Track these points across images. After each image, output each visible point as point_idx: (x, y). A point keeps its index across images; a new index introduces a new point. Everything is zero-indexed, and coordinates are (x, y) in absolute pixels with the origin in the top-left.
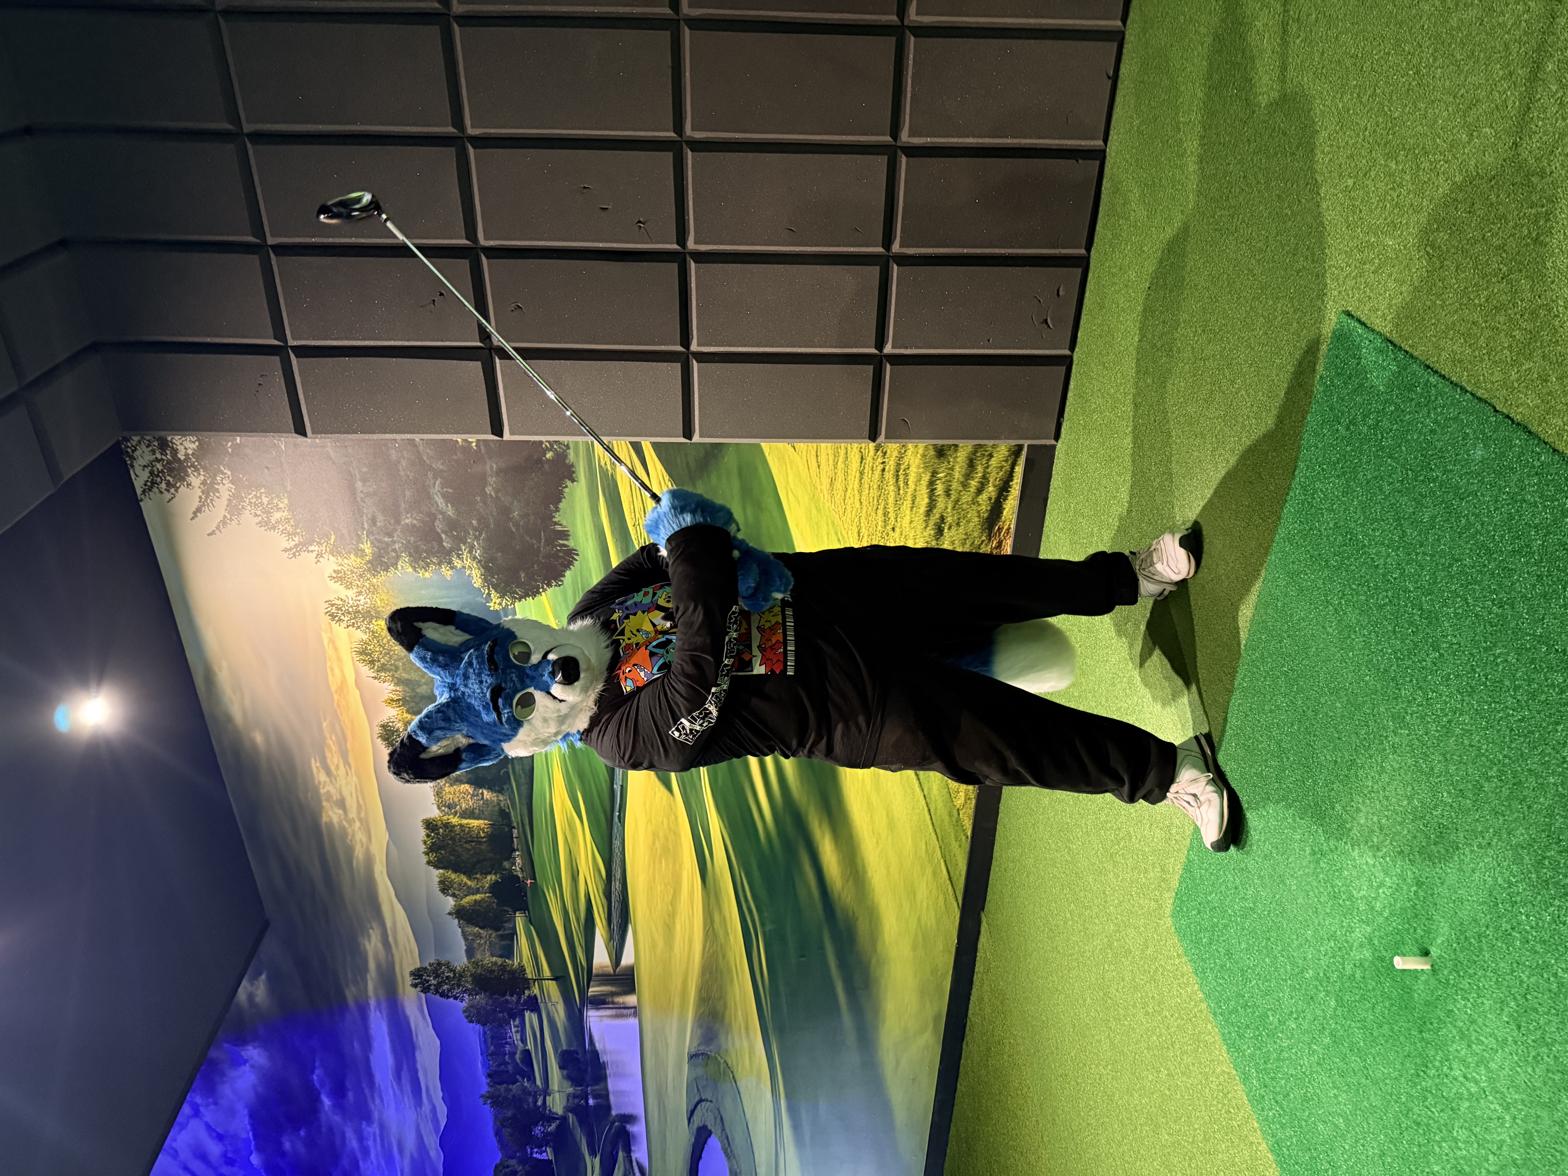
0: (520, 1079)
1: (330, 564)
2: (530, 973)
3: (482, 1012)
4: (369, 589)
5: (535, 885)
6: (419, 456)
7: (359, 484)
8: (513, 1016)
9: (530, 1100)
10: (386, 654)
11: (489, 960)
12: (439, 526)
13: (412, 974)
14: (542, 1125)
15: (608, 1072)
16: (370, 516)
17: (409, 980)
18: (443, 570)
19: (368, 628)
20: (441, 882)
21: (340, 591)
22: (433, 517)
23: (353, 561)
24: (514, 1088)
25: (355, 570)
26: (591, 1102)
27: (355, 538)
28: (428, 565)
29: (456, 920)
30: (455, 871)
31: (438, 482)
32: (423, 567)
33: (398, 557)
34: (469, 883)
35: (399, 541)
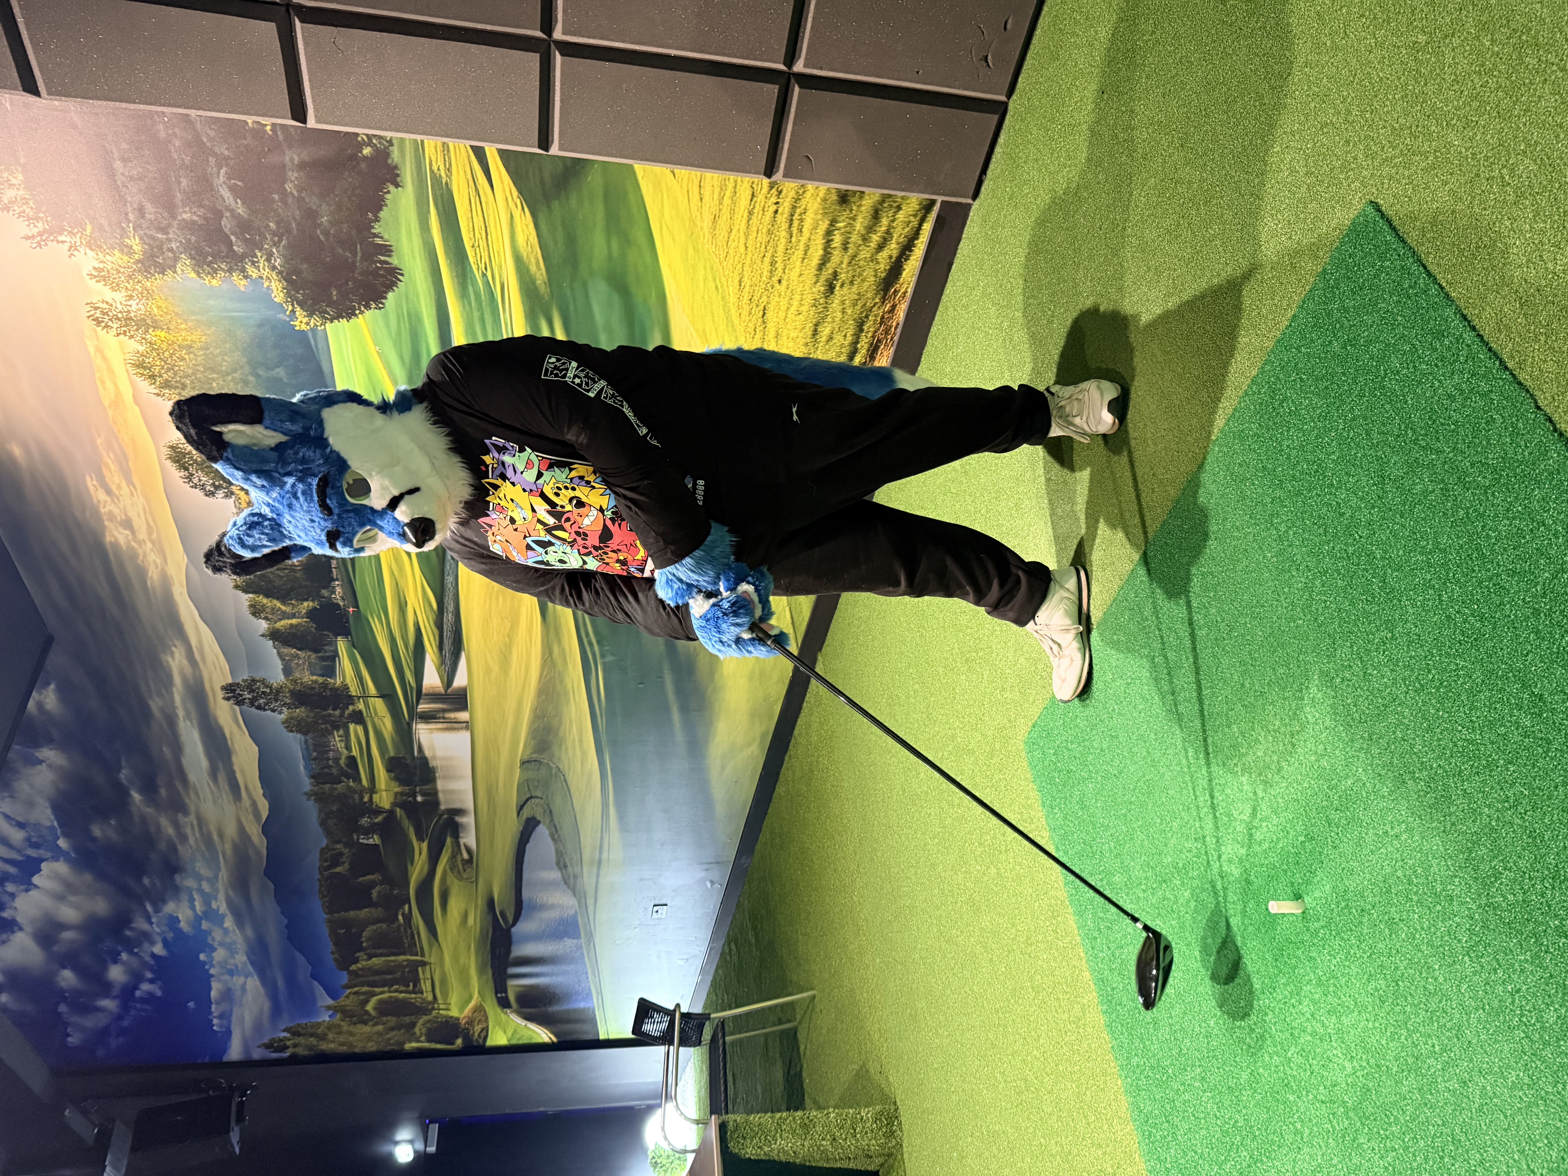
0: (345, 780)
1: (88, 260)
2: (354, 690)
3: (303, 724)
4: (141, 294)
5: (358, 613)
6: (197, 136)
7: (118, 164)
8: (337, 728)
9: (357, 797)
10: (169, 370)
11: (308, 678)
12: (226, 224)
13: (224, 688)
14: (369, 817)
15: (437, 775)
16: (136, 207)
17: (220, 694)
18: (235, 278)
19: (144, 339)
20: (252, 606)
21: (103, 293)
22: (219, 215)
23: (117, 259)
24: (339, 787)
25: (122, 270)
26: (419, 799)
27: (118, 231)
28: (215, 271)
29: (271, 642)
30: (267, 596)
31: (223, 171)
32: (209, 273)
33: (176, 259)
34: (283, 608)
35: (175, 239)
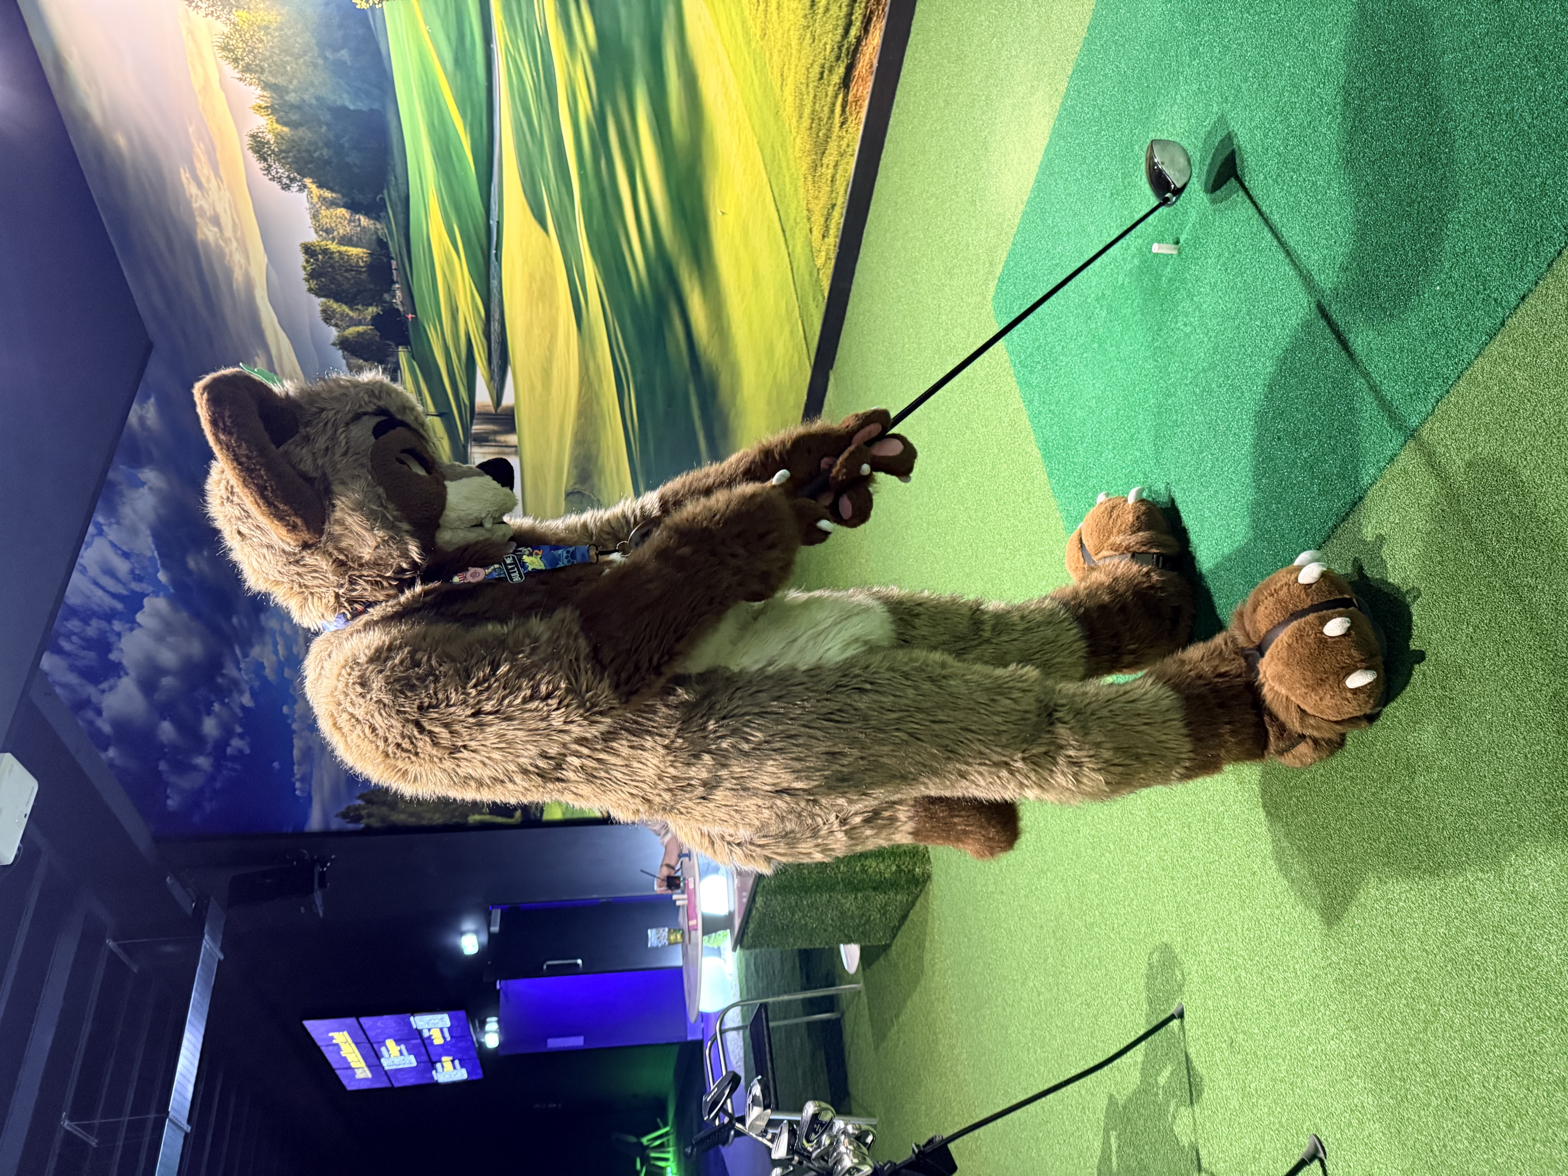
5: (416, 319)
10: (249, 52)
19: (228, 19)
20: (324, 311)
29: (340, 352)
30: (337, 300)
34: (351, 314)
